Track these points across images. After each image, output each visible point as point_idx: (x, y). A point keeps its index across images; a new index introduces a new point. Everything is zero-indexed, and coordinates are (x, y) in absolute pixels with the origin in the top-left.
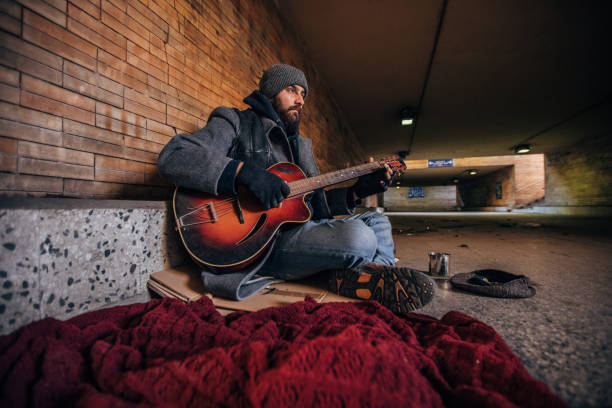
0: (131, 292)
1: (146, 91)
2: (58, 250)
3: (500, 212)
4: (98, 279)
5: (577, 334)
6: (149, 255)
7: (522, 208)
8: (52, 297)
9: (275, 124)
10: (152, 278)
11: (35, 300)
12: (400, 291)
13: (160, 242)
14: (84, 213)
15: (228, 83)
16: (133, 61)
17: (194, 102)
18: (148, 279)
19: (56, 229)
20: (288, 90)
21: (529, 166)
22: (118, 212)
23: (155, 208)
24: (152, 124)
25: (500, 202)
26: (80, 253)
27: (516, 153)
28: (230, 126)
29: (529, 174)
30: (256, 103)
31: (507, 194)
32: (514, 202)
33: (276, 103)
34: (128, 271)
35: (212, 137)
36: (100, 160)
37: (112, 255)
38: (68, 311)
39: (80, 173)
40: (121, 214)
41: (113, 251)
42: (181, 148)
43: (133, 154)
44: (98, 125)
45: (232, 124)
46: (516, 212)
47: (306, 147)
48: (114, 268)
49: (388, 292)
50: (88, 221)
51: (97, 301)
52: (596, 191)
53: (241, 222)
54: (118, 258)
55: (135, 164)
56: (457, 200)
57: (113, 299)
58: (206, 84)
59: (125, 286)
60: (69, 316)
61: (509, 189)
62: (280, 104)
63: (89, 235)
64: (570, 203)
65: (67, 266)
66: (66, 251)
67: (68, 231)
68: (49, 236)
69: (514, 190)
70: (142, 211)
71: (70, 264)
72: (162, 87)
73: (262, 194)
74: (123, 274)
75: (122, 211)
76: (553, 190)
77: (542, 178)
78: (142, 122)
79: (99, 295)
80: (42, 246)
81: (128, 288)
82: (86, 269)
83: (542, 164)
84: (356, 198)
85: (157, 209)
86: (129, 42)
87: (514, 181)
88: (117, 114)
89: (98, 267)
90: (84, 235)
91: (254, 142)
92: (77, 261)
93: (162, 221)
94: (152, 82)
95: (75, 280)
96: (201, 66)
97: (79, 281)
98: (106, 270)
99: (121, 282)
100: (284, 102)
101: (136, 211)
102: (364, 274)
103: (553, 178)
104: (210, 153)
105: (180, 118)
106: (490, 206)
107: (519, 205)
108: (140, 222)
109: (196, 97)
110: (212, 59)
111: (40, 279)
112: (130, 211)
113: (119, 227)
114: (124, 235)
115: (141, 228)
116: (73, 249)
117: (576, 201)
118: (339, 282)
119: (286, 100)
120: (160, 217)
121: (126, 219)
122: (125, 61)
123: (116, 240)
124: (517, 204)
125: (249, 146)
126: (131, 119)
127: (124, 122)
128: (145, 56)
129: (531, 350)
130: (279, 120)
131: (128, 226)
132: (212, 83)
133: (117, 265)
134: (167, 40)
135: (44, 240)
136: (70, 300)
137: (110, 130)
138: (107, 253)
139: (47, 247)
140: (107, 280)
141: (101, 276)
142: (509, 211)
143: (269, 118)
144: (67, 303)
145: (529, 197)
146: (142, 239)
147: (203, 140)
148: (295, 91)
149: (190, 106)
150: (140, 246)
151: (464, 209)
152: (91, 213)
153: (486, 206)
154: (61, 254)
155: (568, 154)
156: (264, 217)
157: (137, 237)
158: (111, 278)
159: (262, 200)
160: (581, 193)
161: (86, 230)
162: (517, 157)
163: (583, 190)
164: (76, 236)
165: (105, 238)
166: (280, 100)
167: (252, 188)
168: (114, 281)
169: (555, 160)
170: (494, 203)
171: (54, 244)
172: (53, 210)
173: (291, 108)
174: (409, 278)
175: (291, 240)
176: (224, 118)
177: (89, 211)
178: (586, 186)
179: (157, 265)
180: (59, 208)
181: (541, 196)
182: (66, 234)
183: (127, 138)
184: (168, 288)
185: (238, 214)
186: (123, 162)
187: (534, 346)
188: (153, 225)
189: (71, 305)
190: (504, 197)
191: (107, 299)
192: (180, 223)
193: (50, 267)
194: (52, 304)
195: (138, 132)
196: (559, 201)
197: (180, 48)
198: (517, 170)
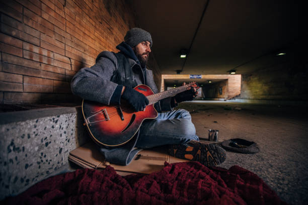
0: (60, 164)
1: (54, 36)
2: (18, 148)
3: (221, 101)
4: (42, 161)
5: (285, 172)
6: (69, 141)
7: (230, 99)
8: (16, 178)
9: (136, 63)
10: (70, 154)
11: (6, 183)
12: (209, 156)
13: (74, 133)
14: (33, 122)
15: (98, 32)
16: (46, 16)
17: (80, 43)
18: (69, 155)
19: (17, 135)
20: (142, 44)
21: (234, 80)
22: (52, 118)
23: (71, 112)
24: (57, 56)
25: (221, 96)
26: (32, 148)
27: (230, 74)
28: (113, 64)
29: (234, 83)
30: (124, 49)
31: (224, 93)
32: (227, 97)
33: (136, 50)
34: (58, 153)
35: (103, 70)
36: (27, 79)
37: (49, 145)
38: (26, 185)
39: (14, 88)
40: (54, 119)
41: (50, 142)
42: (87, 77)
43: (46, 75)
44: (25, 57)
45: (113, 62)
46: (228, 101)
47: (150, 75)
48: (51, 152)
49: (203, 156)
50: (35, 126)
51: (42, 174)
52: (261, 93)
53: (122, 120)
54: (53, 146)
55: (48, 81)
56: (202, 95)
57: (51, 171)
58: (87, 32)
59: (57, 162)
60: (27, 187)
61: (225, 90)
62: (138, 52)
63: (36, 135)
64: (251, 98)
65: (24, 157)
66: (24, 148)
67: (24, 135)
68: (13, 140)
69: (228, 91)
70: (65, 115)
71: (26, 155)
72: (63, 34)
73: (136, 105)
74: (55, 155)
75: (54, 117)
76: (244, 91)
77: (240, 86)
78: (51, 55)
79: (43, 171)
80: (9, 147)
81: (59, 163)
82: (35, 157)
83: (240, 79)
84: (176, 102)
85: (72, 112)
86: (42, 4)
87: (228, 86)
88: (36, 50)
89: (42, 154)
90: (34, 136)
91: (125, 73)
92: (30, 153)
93: (75, 120)
94: (57, 30)
95: (29, 164)
96: (84, 21)
97: (31, 165)
98: (46, 154)
99: (55, 160)
100: (140, 50)
101: (61, 116)
102: (189, 147)
103: (244, 86)
104: (105, 81)
105: (73, 52)
106: (217, 98)
107: (230, 98)
108: (64, 123)
109: (81, 40)
110: (90, 17)
111: (8, 169)
112: (58, 117)
113: (53, 127)
114: (56, 132)
115: (64, 126)
116: (28, 146)
117: (253, 97)
118: (175, 151)
119: (142, 49)
120: (74, 118)
121: (56, 122)
122: (41, 16)
123: (51, 136)
124: (228, 97)
125: (123, 75)
126: (45, 53)
127: (40, 54)
128: (52, 14)
129: (272, 183)
130: (137, 60)
131: (57, 126)
132: (89, 31)
133: (52, 150)
134: (65, 4)
135: (10, 143)
136: (27, 178)
137: (32, 60)
138: (47, 144)
139: (12, 148)
140: (47, 161)
141: (44, 159)
142: (225, 100)
143: (132, 59)
144: (25, 180)
145: (234, 94)
146: (65, 133)
147: (98, 71)
148: (146, 44)
149: (78, 45)
150: (64, 136)
151: (205, 99)
152: (37, 122)
153: (214, 98)
154: (20, 151)
155: (251, 75)
156: (134, 116)
157: (62, 132)
158: (49, 159)
159: (136, 108)
160: (255, 94)
161: (34, 132)
162: (229, 75)
163: (256, 92)
164: (29, 137)
165: (45, 136)
166: (138, 49)
167: (131, 102)
168: (51, 160)
169: (246, 79)
170: (219, 97)
171: (16, 145)
172: (15, 123)
173: (144, 54)
174: (214, 150)
175: (151, 129)
176: (108, 58)
177: (36, 120)
178: (257, 91)
179: (72, 146)
180: (18, 121)
181: (238, 94)
182: (23, 137)
183: (43, 65)
184: (83, 160)
185: (121, 115)
186: (41, 79)
187: (272, 181)
188: (71, 123)
189: (28, 181)
190: (223, 94)
191: (47, 172)
192: (87, 121)
193: (14, 160)
194: (16, 183)
195: (49, 61)
196: (246, 97)
197: (73, 10)
198: (229, 81)
